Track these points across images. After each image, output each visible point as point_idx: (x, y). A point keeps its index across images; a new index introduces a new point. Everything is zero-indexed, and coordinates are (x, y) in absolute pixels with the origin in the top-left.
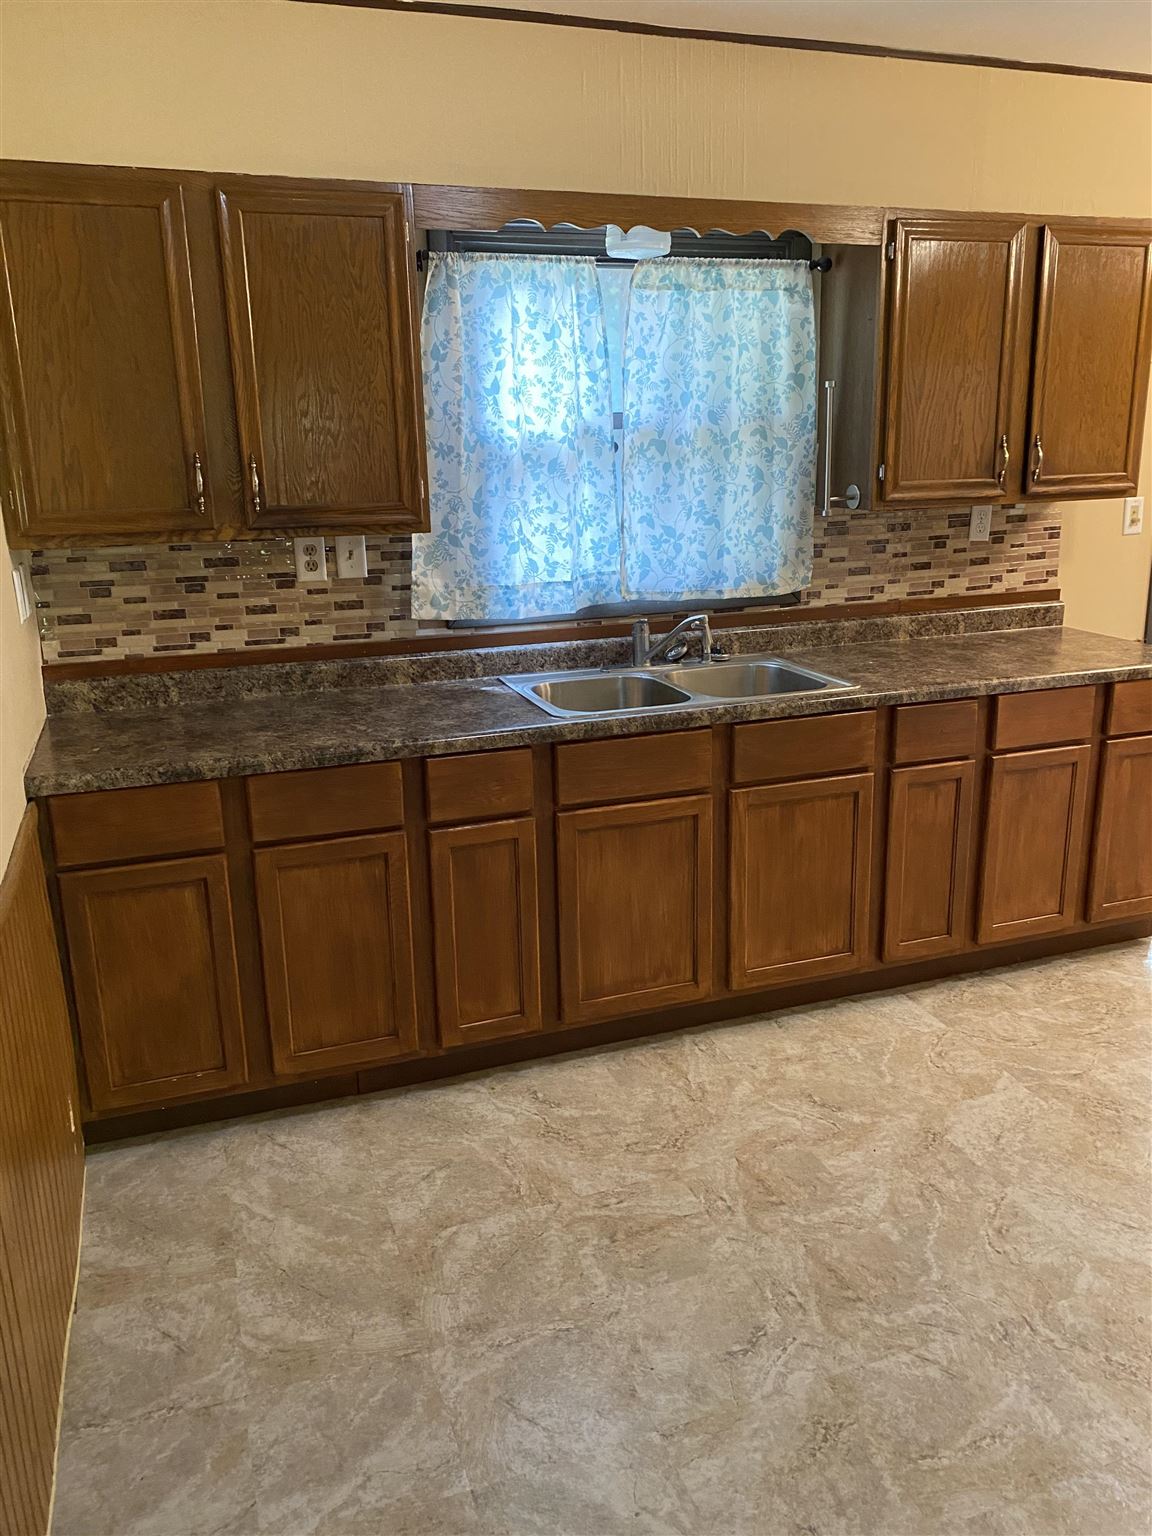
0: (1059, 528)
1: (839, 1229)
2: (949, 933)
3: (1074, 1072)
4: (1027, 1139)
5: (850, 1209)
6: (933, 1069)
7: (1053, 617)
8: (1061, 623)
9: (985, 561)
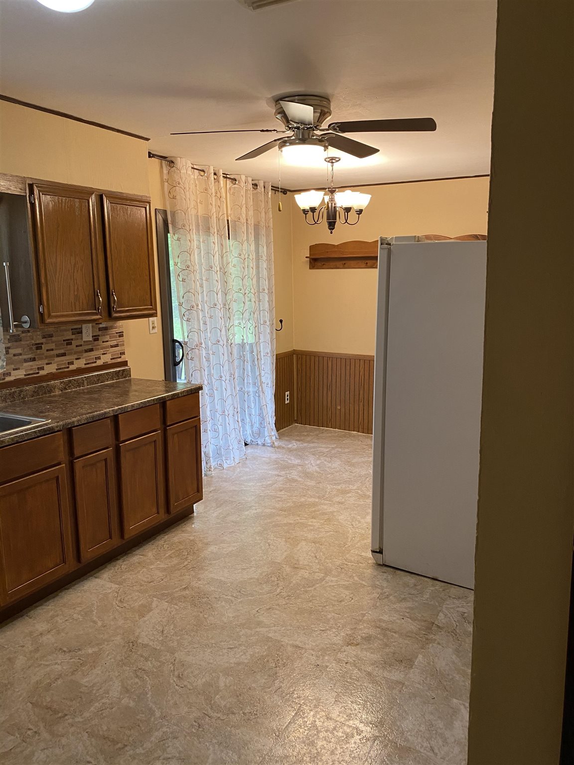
0: (123, 332)
1: (102, 714)
2: (111, 538)
3: (184, 587)
4: (175, 627)
5: (103, 701)
6: (120, 609)
7: (126, 374)
8: (130, 376)
9: (91, 350)
